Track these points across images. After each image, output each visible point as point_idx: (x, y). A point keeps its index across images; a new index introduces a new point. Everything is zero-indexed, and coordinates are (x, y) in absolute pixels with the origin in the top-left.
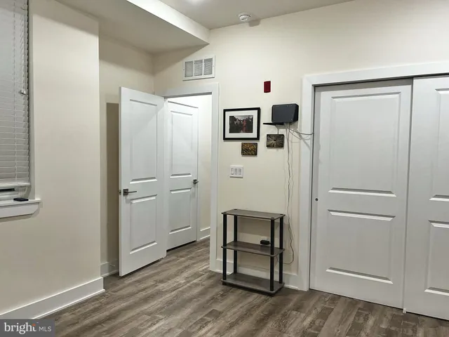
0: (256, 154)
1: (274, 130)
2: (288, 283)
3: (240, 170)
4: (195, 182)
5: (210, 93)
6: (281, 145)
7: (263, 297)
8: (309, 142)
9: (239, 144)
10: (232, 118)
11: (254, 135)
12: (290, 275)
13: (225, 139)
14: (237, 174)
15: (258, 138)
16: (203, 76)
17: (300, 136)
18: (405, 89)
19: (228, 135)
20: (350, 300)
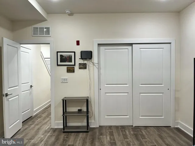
0: (74, 72)
1: (82, 62)
2: (91, 126)
3: (66, 79)
4: (31, 86)
5: (49, 44)
6: (85, 68)
7: (85, 134)
8: (97, 66)
9: (66, 67)
10: (61, 56)
11: (73, 63)
12: (92, 122)
13: (58, 65)
14: (65, 81)
15: (75, 65)
16: (44, 35)
17: (93, 64)
18: (130, 48)
19: (59, 63)
20: (115, 127)
